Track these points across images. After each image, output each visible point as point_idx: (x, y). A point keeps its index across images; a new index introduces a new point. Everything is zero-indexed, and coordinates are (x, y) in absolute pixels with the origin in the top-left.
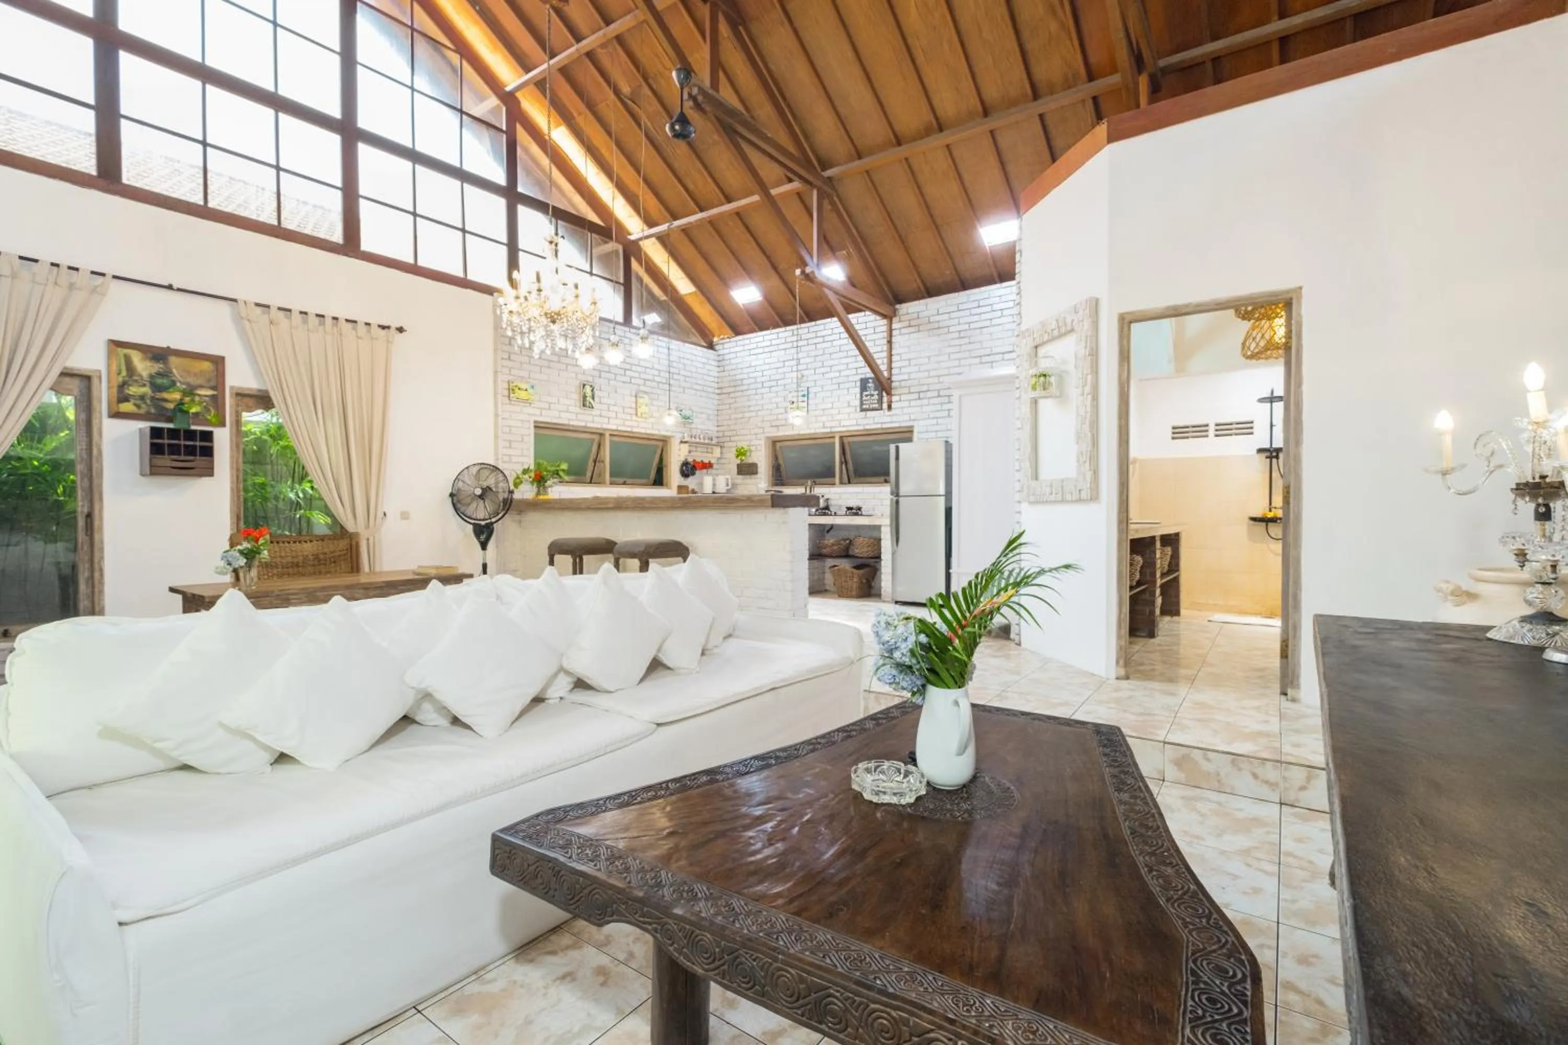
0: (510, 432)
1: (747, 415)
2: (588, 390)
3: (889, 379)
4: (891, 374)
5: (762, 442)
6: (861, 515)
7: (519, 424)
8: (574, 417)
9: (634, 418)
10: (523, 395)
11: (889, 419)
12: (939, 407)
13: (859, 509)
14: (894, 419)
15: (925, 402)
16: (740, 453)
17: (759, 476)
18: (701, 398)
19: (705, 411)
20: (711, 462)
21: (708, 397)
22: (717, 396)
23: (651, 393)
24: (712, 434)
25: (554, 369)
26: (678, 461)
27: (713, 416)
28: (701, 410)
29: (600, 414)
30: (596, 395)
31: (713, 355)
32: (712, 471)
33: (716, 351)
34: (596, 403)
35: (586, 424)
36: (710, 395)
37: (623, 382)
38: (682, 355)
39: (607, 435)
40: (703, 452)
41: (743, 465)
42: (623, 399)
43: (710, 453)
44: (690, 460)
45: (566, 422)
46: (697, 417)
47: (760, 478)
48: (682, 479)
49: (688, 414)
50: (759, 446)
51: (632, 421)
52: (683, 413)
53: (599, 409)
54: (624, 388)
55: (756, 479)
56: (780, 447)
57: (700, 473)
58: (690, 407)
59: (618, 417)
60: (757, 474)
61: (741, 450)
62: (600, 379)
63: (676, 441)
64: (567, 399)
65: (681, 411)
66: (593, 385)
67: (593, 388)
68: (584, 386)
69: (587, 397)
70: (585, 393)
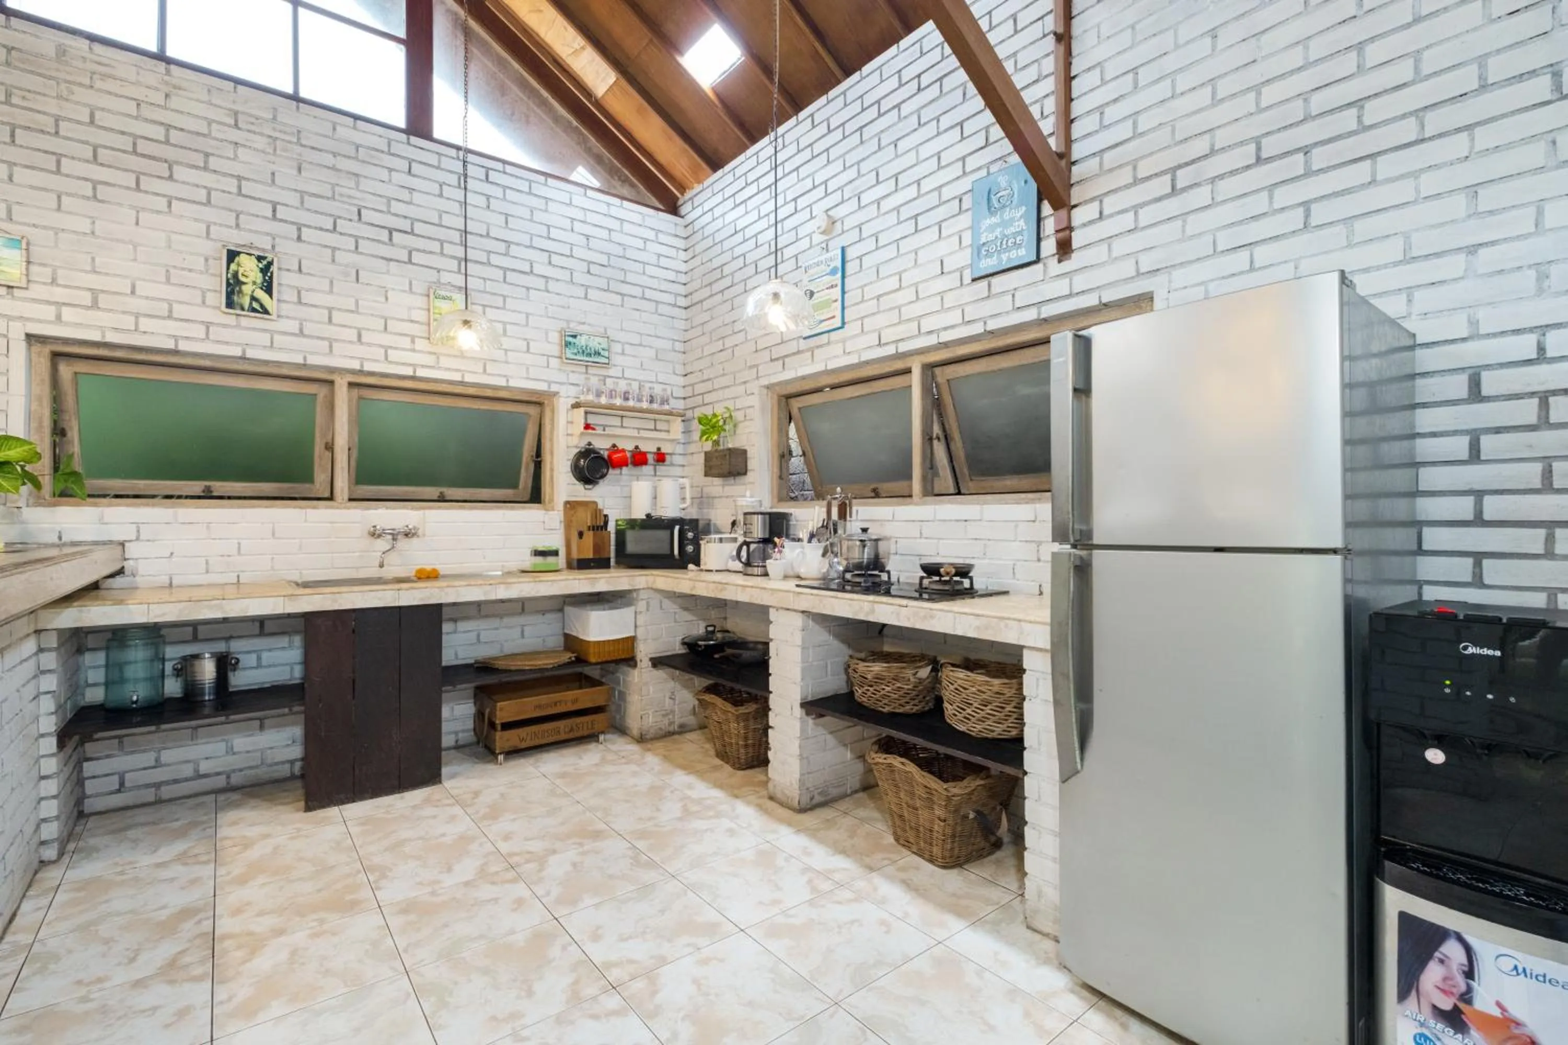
1: (729, 343)
2: (249, 268)
3: (1064, 155)
4: (1068, 141)
5: (754, 401)
6: (970, 593)
8: (197, 331)
9: (421, 344)
11: (1062, 287)
12: (1260, 203)
13: (963, 572)
14: (1080, 283)
15: (1202, 196)
16: (710, 426)
17: (750, 476)
18: (638, 313)
19: (646, 340)
20: (663, 451)
21: (656, 312)
22: (684, 311)
23: (480, 291)
24: (665, 390)
25: (120, 205)
26: (568, 447)
27: (674, 353)
28: (636, 339)
29: (301, 330)
30: (283, 282)
31: (676, 224)
32: (647, 469)
33: (682, 217)
34: (284, 301)
35: (244, 352)
36: (663, 309)
37: (383, 258)
38: (579, 215)
39: (341, 384)
40: (639, 429)
41: (717, 454)
42: (383, 299)
43: (660, 431)
44: (602, 445)
45: (170, 345)
46: (623, 354)
47: (752, 483)
48: (580, 487)
49: (595, 343)
50: (751, 410)
51: (413, 350)
52: (581, 341)
53: (294, 319)
54: (388, 272)
55: (744, 484)
56: (800, 409)
57: (621, 474)
58: (602, 330)
59: (364, 340)
60: (745, 473)
61: (710, 421)
62: (300, 244)
63: (563, 405)
64: (168, 281)
65: (575, 336)
66: (270, 257)
67: (270, 264)
68: (232, 256)
69: (244, 283)
70: (236, 275)
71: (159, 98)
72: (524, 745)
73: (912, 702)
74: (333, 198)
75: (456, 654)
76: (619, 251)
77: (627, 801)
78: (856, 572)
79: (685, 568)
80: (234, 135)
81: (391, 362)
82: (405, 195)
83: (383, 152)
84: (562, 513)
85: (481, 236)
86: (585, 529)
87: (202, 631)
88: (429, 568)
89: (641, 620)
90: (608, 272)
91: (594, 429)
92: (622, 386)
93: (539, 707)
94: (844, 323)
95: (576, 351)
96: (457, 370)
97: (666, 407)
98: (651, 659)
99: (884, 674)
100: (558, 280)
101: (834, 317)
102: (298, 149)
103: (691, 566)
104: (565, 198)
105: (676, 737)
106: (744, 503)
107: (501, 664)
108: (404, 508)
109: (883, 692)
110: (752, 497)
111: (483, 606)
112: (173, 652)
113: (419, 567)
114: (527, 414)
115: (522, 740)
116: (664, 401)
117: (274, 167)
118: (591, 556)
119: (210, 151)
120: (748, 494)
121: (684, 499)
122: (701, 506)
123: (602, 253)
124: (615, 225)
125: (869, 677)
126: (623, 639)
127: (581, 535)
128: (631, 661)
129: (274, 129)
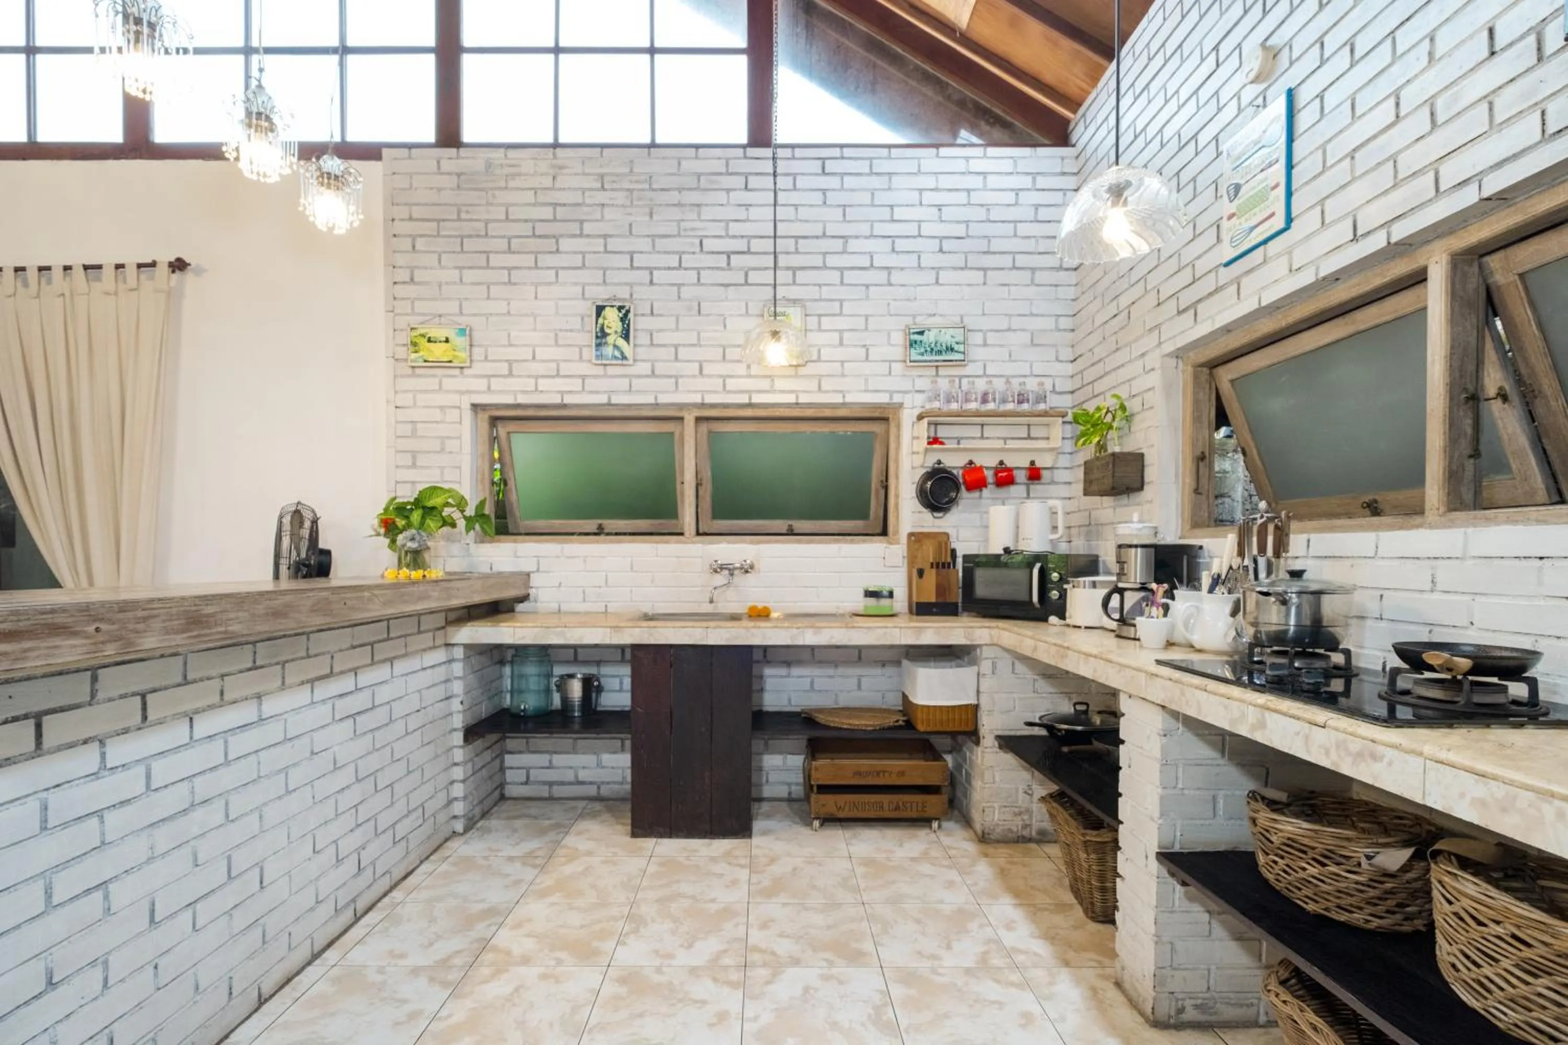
0: (414, 435)
1: (1124, 302)
2: (612, 317)
5: (1154, 380)
6: (1521, 713)
7: (437, 415)
8: (576, 384)
10: (438, 352)
13: (1516, 666)
16: (1091, 424)
17: (1145, 492)
18: (1006, 288)
19: (1016, 323)
20: (1038, 464)
21: (1032, 282)
22: (1074, 273)
23: (816, 300)
24: (1041, 384)
25: (524, 284)
26: (913, 468)
27: (1058, 334)
28: (1003, 324)
29: (653, 371)
30: (639, 327)
31: (1063, 159)
32: (1015, 491)
33: (1074, 146)
34: (641, 346)
35: (609, 399)
36: (1040, 277)
37: (722, 285)
38: (930, 182)
39: (690, 419)
40: (1005, 439)
41: (1098, 463)
42: (722, 328)
43: (1037, 439)
44: (954, 462)
45: (556, 400)
46: (985, 345)
47: (1151, 502)
48: (927, 515)
49: (946, 338)
50: (1151, 393)
51: (749, 376)
52: (930, 337)
53: (648, 361)
54: (726, 299)
55: (1139, 504)
56: (1232, 381)
57: (980, 497)
58: (958, 319)
59: (705, 372)
60: (1141, 488)
61: (1092, 416)
62: (652, 288)
63: (907, 417)
64: (557, 344)
65: (921, 333)
66: (627, 304)
67: (628, 311)
68: (600, 310)
69: (609, 334)
70: (602, 329)
71: (548, 182)
72: (841, 815)
73: (1370, 909)
74: (679, 235)
75: (790, 700)
76: (981, 214)
77: (918, 921)
78: (1275, 648)
79: (1045, 620)
80: (602, 197)
81: (729, 392)
82: (741, 214)
83: (721, 174)
84: (905, 547)
85: (817, 237)
86: (927, 567)
87: (582, 655)
88: (760, 605)
89: (985, 685)
90: (967, 245)
91: (942, 443)
92: (981, 385)
93: (858, 774)
94: (1289, 220)
95: (922, 350)
96: (791, 392)
97: (1042, 407)
98: (998, 737)
99: (1306, 841)
100: (902, 269)
101: (1273, 215)
102: (650, 194)
103: (1053, 619)
104: (912, 167)
105: (1033, 846)
106: (1127, 532)
107: (821, 718)
108: (745, 542)
109: (1302, 874)
110: (1140, 521)
111: (816, 651)
112: (559, 670)
113: (750, 604)
114: (873, 433)
115: (839, 809)
116: (1042, 398)
117: (632, 218)
118: (933, 599)
119: (584, 218)
120: (1136, 517)
121: (1055, 528)
122: (1089, 536)
123: (958, 222)
124: (977, 182)
125: (1274, 838)
126: (960, 707)
127: (921, 573)
128: (974, 735)
129: (631, 182)
